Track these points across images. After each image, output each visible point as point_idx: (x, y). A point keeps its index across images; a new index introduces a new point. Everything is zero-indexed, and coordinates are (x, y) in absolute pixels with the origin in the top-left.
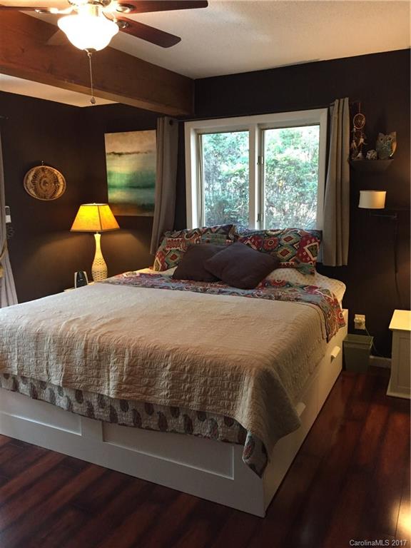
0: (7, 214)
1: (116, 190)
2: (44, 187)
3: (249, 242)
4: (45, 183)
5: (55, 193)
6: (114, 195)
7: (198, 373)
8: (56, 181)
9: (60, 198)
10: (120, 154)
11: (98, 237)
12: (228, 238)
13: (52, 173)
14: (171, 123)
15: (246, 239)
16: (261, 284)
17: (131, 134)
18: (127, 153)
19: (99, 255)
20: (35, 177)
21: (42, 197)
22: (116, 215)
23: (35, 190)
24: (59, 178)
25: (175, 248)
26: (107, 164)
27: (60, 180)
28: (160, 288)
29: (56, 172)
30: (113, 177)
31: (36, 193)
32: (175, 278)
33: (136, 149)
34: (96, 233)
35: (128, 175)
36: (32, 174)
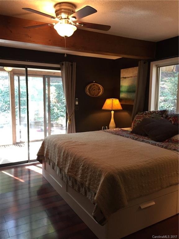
0: (77, 101)
1: (123, 93)
2: (93, 92)
3: (171, 119)
4: (94, 90)
5: (98, 94)
6: (122, 95)
7: (89, 171)
8: (99, 89)
9: (100, 96)
10: (125, 78)
11: (113, 112)
12: (162, 117)
13: (98, 86)
14: (145, 63)
15: (170, 118)
16: (167, 140)
17: (130, 69)
18: (128, 77)
19: (112, 120)
20: (90, 87)
21: (92, 95)
22: (121, 104)
23: (89, 92)
24: (101, 88)
25: (139, 120)
26: (121, 82)
27: (101, 89)
28: (120, 136)
29: (99, 85)
30: (122, 87)
31: (90, 94)
32: (132, 132)
33: (131, 75)
34: (112, 111)
35: (127, 87)
36: (89, 86)
